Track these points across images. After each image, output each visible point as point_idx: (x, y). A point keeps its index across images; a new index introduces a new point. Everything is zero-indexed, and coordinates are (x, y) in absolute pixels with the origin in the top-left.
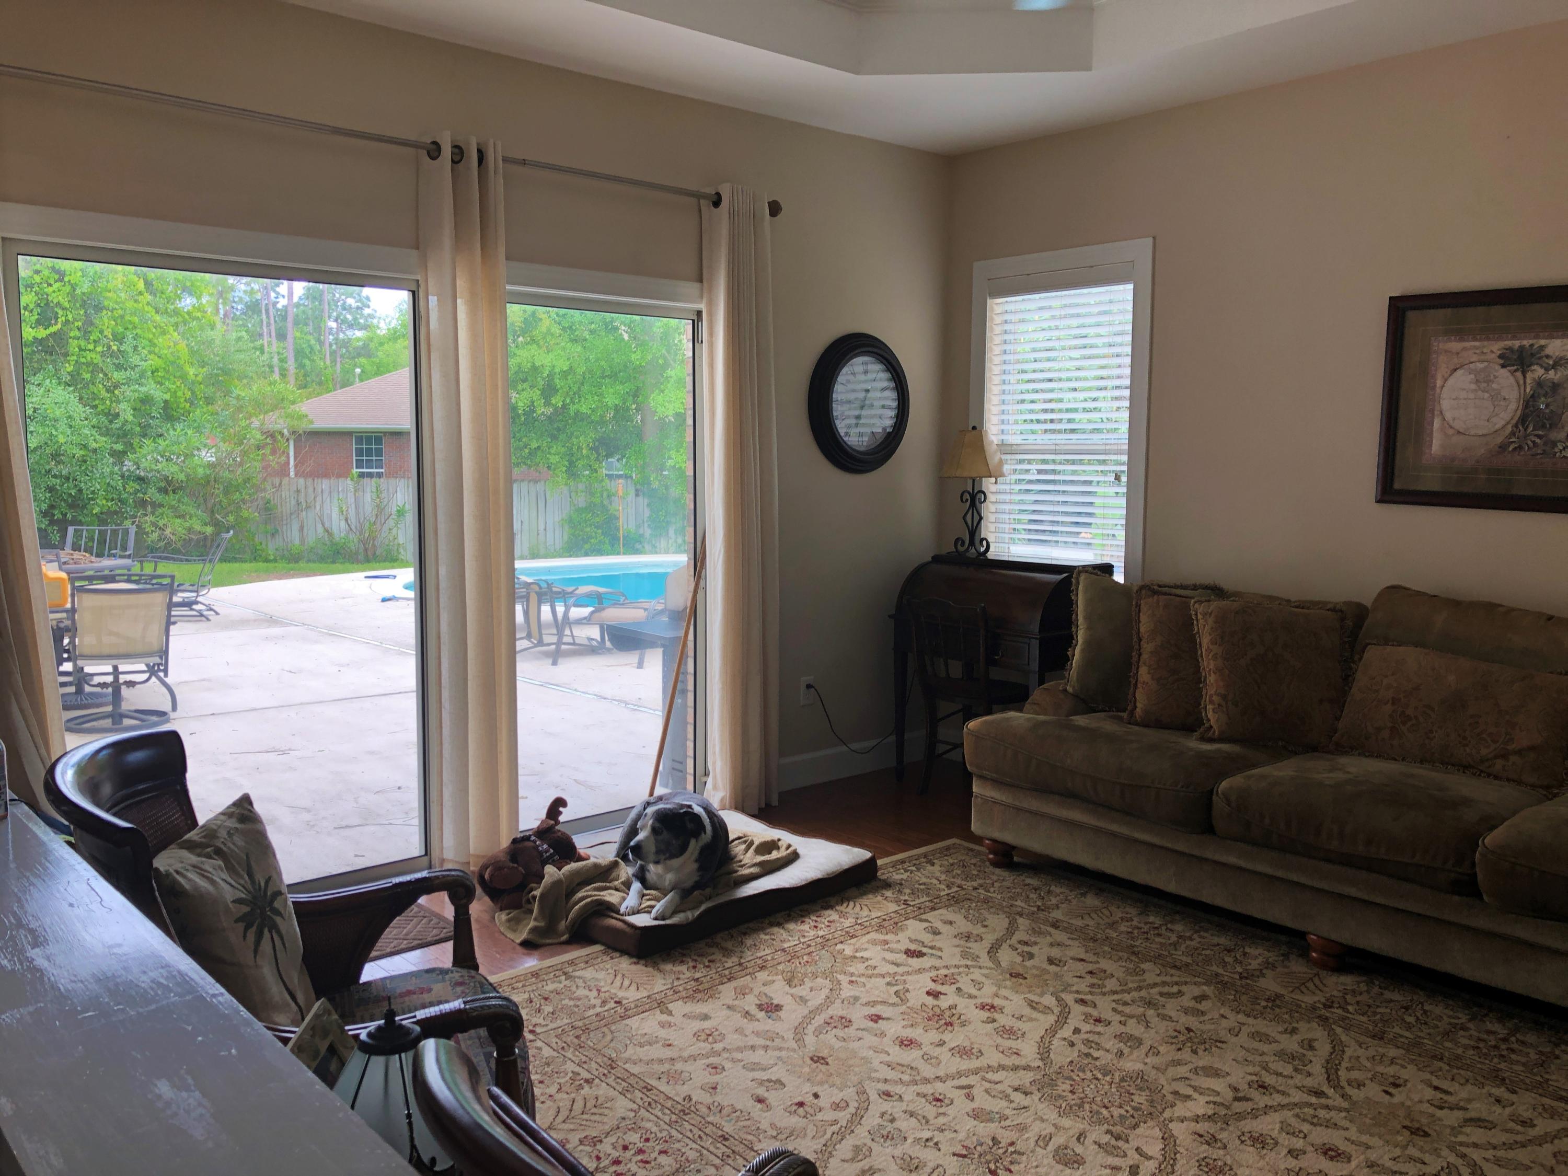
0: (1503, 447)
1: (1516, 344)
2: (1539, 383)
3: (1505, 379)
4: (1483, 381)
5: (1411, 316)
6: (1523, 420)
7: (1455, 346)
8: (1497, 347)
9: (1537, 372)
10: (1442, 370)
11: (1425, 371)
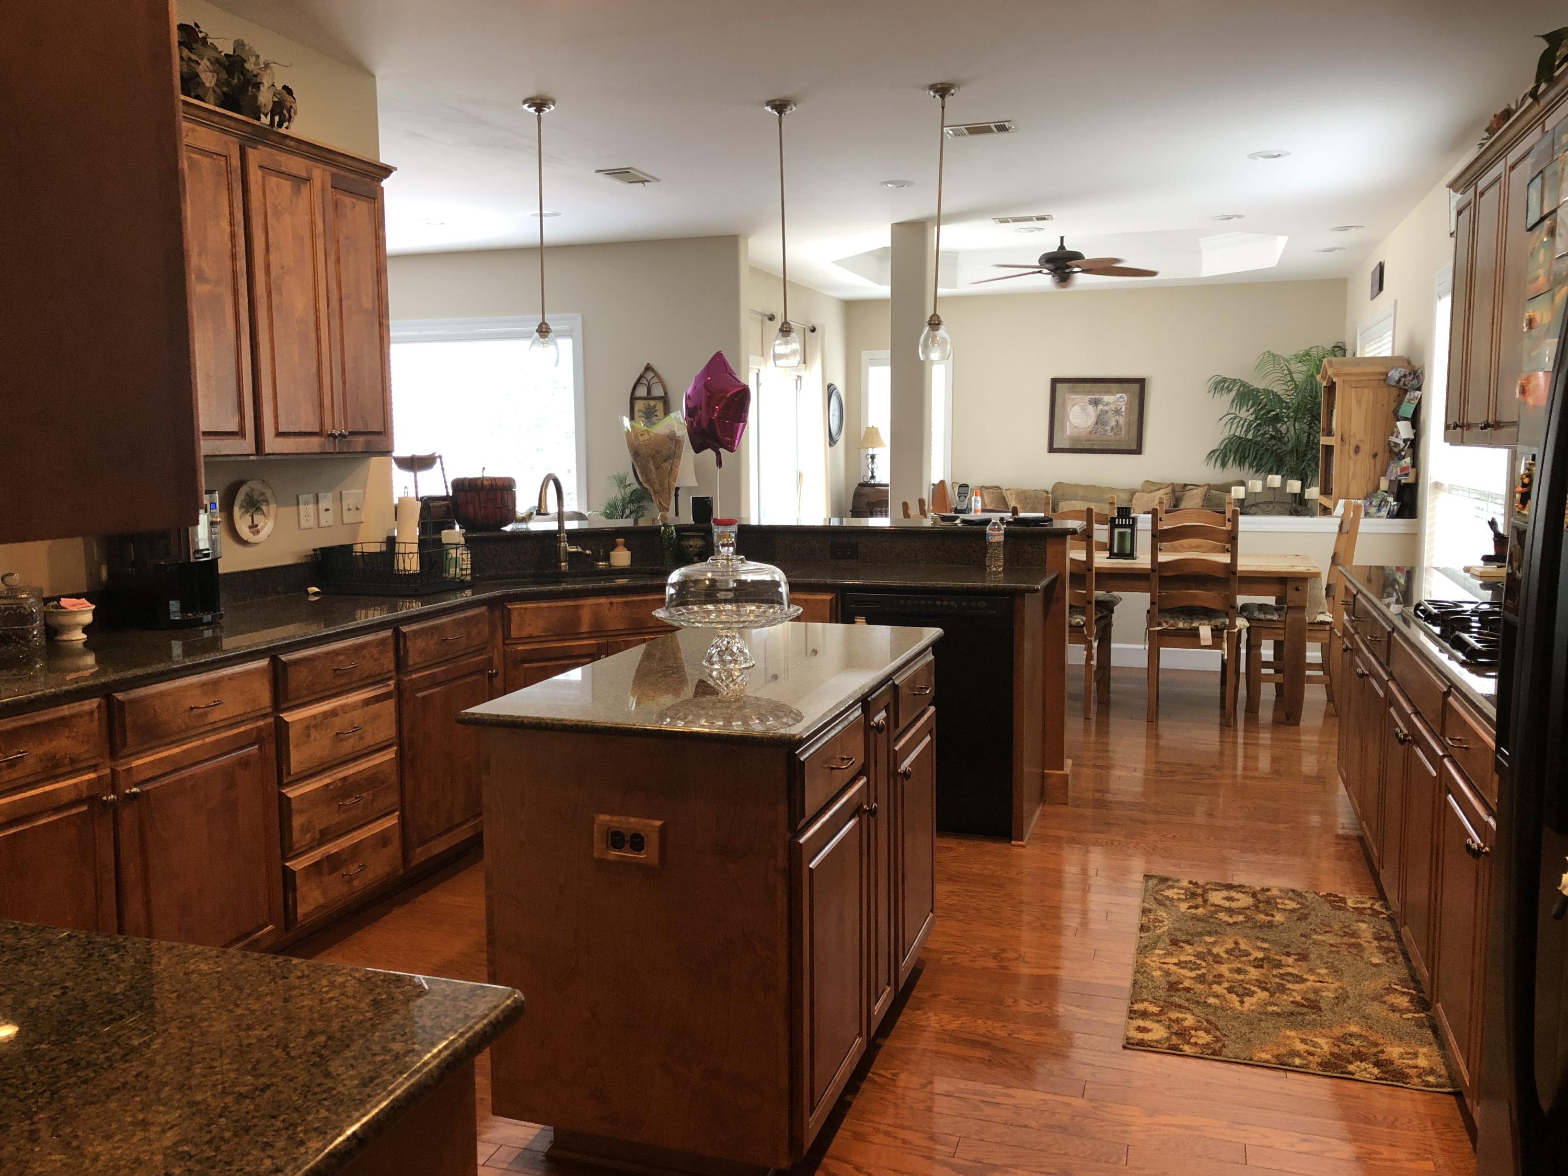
0: (1090, 432)
1: (1094, 397)
2: (1101, 411)
3: (1090, 408)
4: (1083, 409)
5: (1058, 385)
6: (1097, 423)
7: (1074, 397)
8: (1088, 398)
9: (1100, 407)
10: (1070, 405)
11: (1064, 404)
